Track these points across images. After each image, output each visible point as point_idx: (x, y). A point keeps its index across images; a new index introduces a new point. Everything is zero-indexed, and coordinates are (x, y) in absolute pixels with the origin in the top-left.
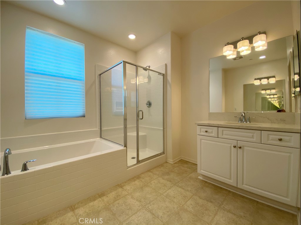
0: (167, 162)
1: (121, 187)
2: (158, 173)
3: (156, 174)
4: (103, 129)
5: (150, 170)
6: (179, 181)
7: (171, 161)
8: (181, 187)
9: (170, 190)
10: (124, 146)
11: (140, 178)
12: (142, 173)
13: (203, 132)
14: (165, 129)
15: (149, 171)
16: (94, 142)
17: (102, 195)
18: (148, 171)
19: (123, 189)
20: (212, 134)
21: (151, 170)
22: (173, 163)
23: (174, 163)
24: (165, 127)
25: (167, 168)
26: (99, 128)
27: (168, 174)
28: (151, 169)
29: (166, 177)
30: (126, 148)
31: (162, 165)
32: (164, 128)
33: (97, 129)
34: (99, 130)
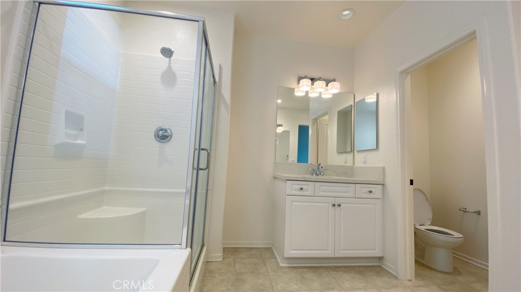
0: (208, 262)
13: (295, 190)
14: (209, 192)
20: (307, 193)
22: (221, 260)
32: (207, 190)
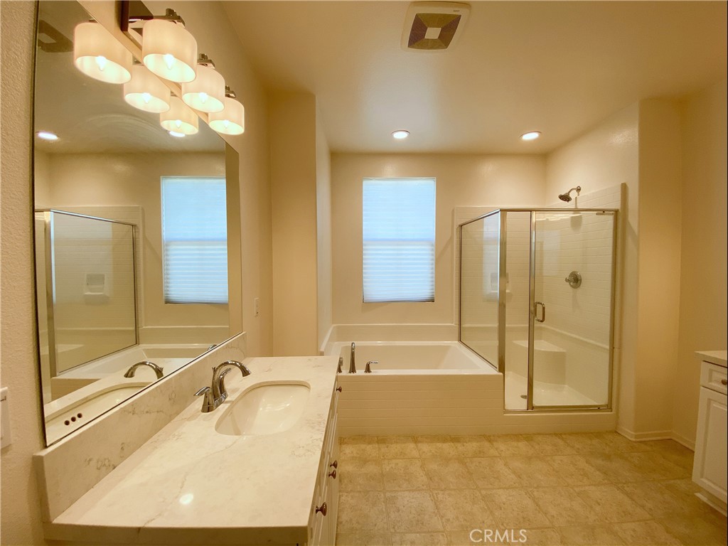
0: (616, 432)
1: (490, 441)
2: (578, 446)
3: (573, 447)
4: (463, 326)
5: (561, 434)
6: (630, 482)
7: (629, 432)
8: (627, 494)
9: (593, 488)
10: (498, 370)
11: (532, 440)
12: (539, 434)
14: (616, 350)
15: (558, 435)
16: (447, 348)
17: (455, 439)
18: (556, 434)
19: (492, 444)
21: (564, 436)
22: (633, 439)
23: (638, 440)
24: (616, 345)
25: (611, 445)
26: (458, 323)
27: (607, 457)
28: (565, 434)
29: (600, 462)
30: (501, 374)
31: (598, 435)
32: (612, 348)
33: (454, 324)
34: (457, 326)
